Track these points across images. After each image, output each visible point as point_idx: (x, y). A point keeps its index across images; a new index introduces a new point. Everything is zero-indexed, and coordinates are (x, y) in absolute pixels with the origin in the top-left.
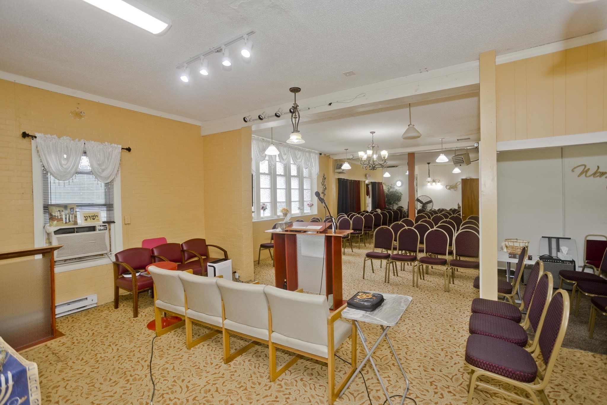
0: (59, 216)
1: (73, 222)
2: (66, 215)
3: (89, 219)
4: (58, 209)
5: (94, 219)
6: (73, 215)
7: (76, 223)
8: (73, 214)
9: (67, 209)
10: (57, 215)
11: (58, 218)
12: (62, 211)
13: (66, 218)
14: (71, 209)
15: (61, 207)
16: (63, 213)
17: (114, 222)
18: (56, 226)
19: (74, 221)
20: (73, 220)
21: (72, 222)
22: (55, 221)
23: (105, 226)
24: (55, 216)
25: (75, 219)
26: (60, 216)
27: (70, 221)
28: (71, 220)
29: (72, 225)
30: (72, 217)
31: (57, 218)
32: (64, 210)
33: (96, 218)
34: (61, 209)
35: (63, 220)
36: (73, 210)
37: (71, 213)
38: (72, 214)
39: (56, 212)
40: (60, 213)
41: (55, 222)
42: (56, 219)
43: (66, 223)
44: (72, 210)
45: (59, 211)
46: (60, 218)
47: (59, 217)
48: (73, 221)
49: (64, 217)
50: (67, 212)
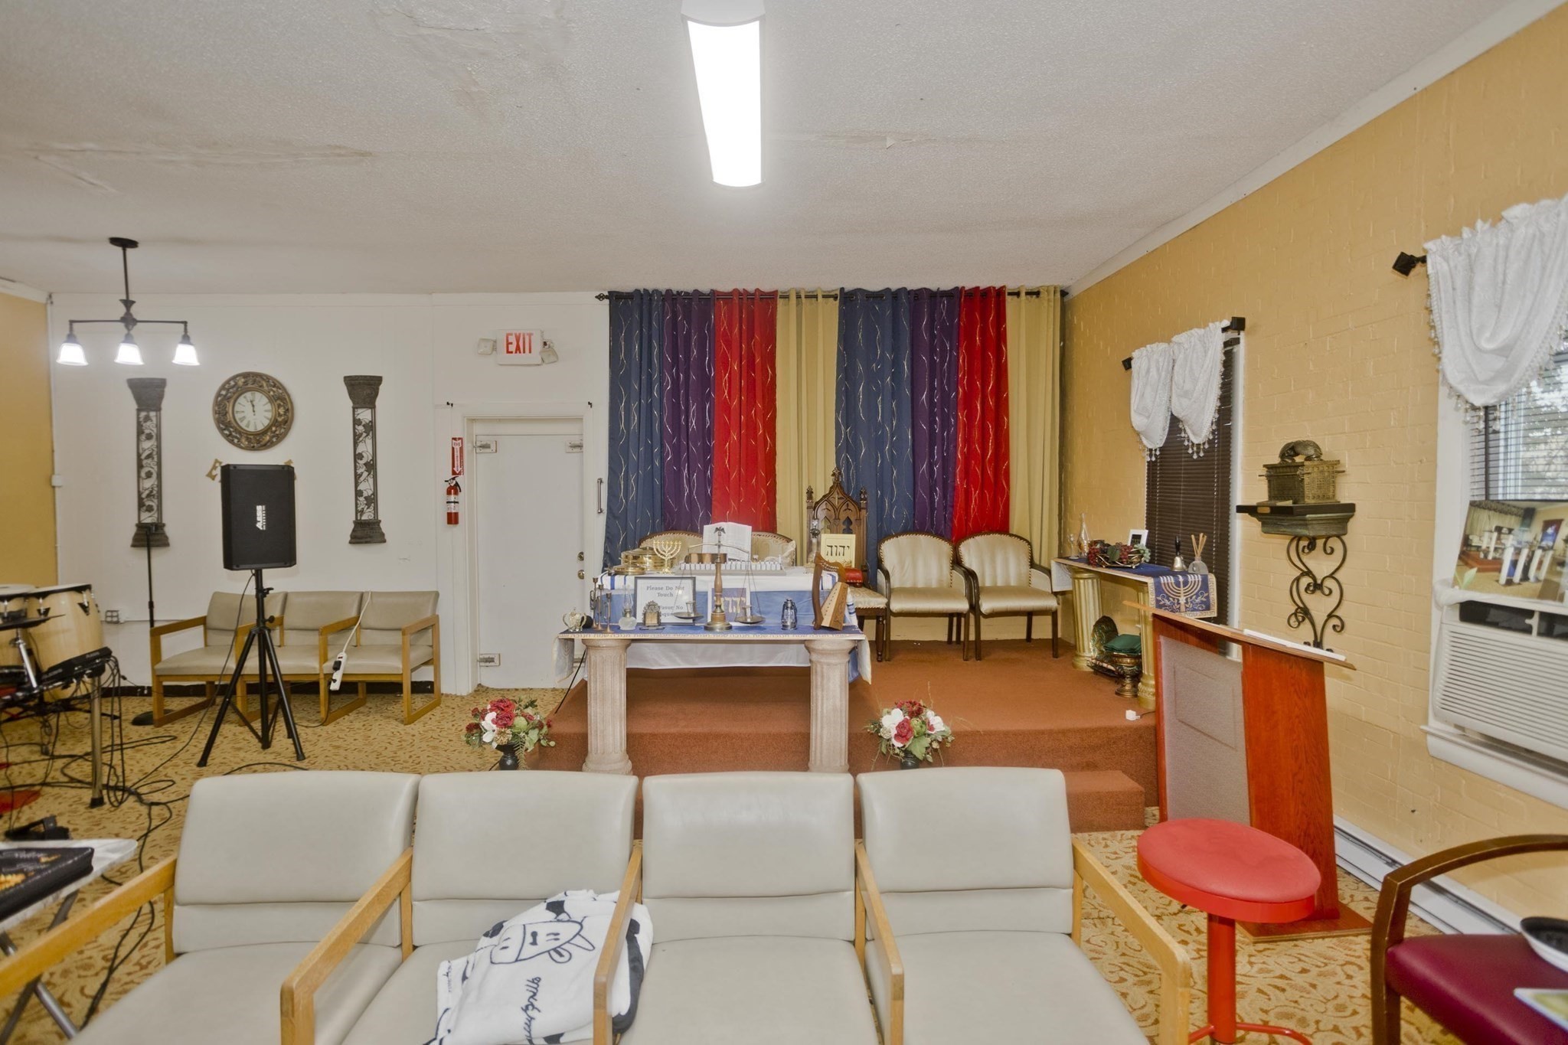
0: (1492, 549)
1: (1539, 586)
2: (1518, 551)
4: (1497, 520)
6: (1550, 553)
7: (1551, 592)
8: (1551, 548)
9: (1529, 526)
10: (1484, 547)
11: (1486, 556)
12: (1510, 531)
13: (1514, 564)
14: (1547, 524)
15: (1511, 514)
16: (1510, 541)
18: (1471, 587)
19: (1546, 581)
20: (1543, 575)
21: (1532, 585)
22: (1472, 567)
24: (1478, 548)
25: (1550, 571)
26: (1496, 549)
27: (1525, 577)
28: (1532, 573)
29: (1531, 597)
30: (1541, 563)
31: (1482, 555)
32: (1517, 528)
34: (1509, 522)
35: (1499, 570)
36: (1557, 531)
37: (1544, 544)
38: (1544, 549)
39: (1487, 534)
40: (1499, 539)
42: (1478, 561)
43: (1509, 582)
44: (1550, 531)
45: (1499, 529)
46: (1494, 559)
47: (1490, 557)
48: (1537, 580)
49: (1508, 557)
50: (1528, 536)
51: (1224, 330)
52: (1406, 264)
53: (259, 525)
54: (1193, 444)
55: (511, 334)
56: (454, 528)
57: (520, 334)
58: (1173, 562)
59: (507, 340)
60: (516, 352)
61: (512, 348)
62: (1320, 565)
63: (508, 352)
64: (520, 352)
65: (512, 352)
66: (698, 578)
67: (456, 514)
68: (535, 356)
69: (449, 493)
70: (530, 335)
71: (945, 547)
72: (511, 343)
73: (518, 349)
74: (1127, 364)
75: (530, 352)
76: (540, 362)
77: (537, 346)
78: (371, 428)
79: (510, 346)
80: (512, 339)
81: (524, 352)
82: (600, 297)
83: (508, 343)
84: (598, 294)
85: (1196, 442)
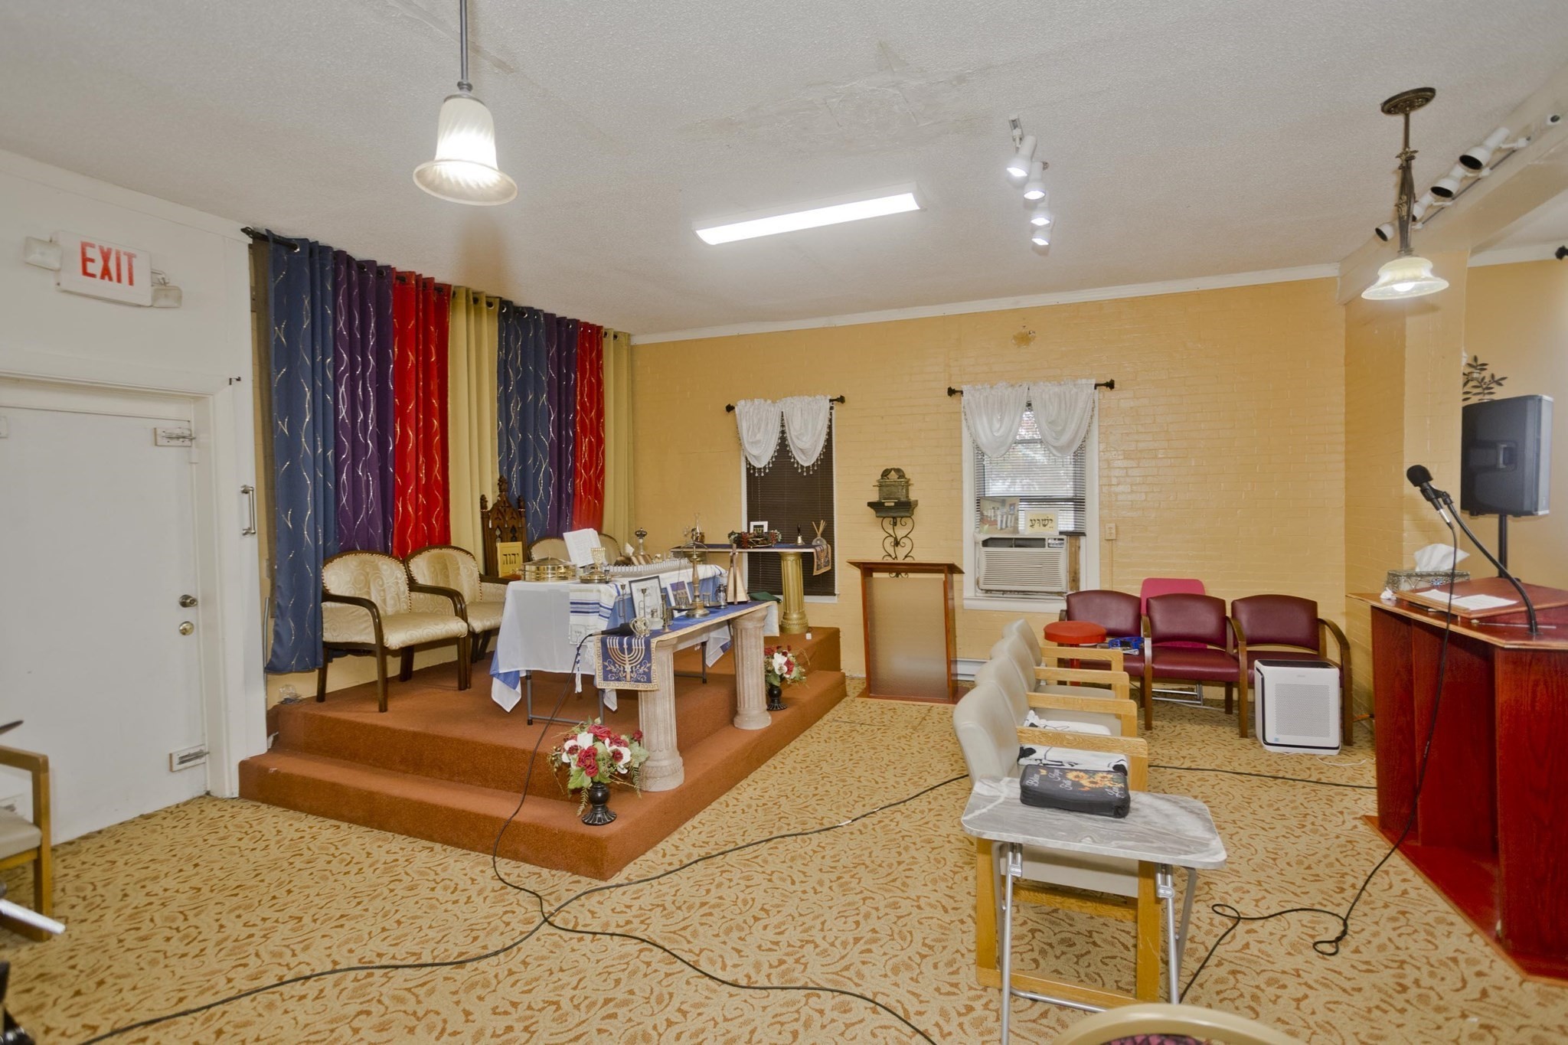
0: (993, 516)
1: (1012, 529)
2: (1002, 517)
3: (1036, 525)
4: (993, 505)
5: (1045, 525)
6: (1013, 516)
7: (1016, 530)
8: (1014, 514)
9: (1004, 505)
10: (989, 516)
11: (991, 519)
12: (998, 508)
13: (1002, 521)
14: (1011, 505)
15: (997, 502)
16: (999, 513)
17: (1084, 534)
18: (987, 532)
19: (1014, 527)
20: (1013, 525)
21: (1010, 528)
22: (985, 524)
23: (1062, 540)
24: (986, 516)
25: (1015, 523)
27: (1007, 526)
28: (1009, 524)
29: (1011, 533)
30: (1011, 520)
31: (988, 519)
32: (1000, 507)
33: (1050, 525)
34: (997, 505)
35: (997, 524)
36: (1014, 507)
37: (1011, 512)
38: (1011, 515)
39: (988, 511)
40: (994, 512)
41: (986, 526)
42: (988, 522)
43: (1001, 529)
44: (1012, 507)
45: (994, 508)
46: (994, 520)
48: (1012, 527)
49: (999, 519)
50: (1005, 510)
51: (831, 401)
52: (951, 392)
54: (802, 467)
55: (92, 246)
57: (110, 250)
58: (797, 540)
59: (84, 254)
60: (102, 277)
61: (96, 268)
62: (900, 532)
63: (86, 274)
64: (110, 279)
65: (93, 276)
68: (142, 289)
70: (130, 257)
72: (92, 261)
73: (106, 273)
74: (730, 408)
75: (131, 282)
76: (148, 301)
77: (143, 278)
79: (88, 264)
80: (94, 254)
81: (119, 280)
82: (243, 230)
83: (85, 260)
84: (244, 227)
85: (806, 464)
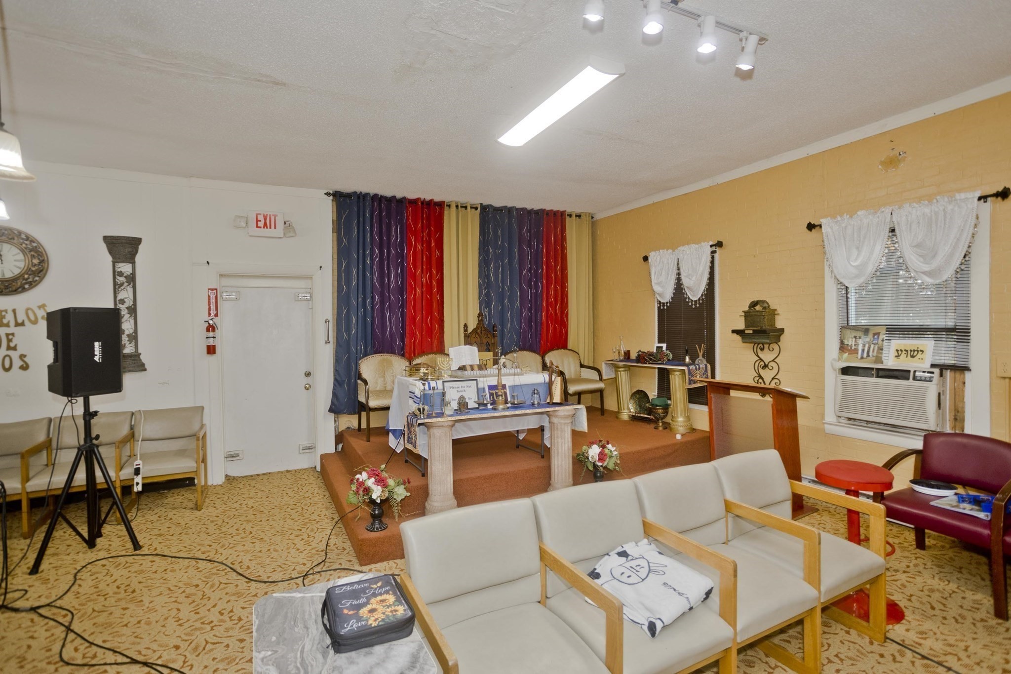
0: (853, 345)
1: (874, 358)
2: (864, 345)
3: (903, 356)
4: (854, 334)
5: (913, 357)
6: (877, 346)
7: (879, 360)
8: (877, 344)
9: (867, 335)
10: (850, 344)
11: (851, 348)
12: (860, 337)
13: (863, 350)
14: (875, 334)
15: (860, 331)
16: (860, 342)
18: (847, 360)
19: (876, 356)
20: (875, 354)
21: (871, 358)
22: (846, 353)
23: (933, 373)
24: (848, 345)
25: (878, 352)
26: (855, 345)
27: (868, 355)
28: (871, 354)
29: (871, 363)
30: (874, 350)
31: (849, 348)
32: (862, 336)
33: (920, 355)
34: (859, 334)
35: (857, 353)
36: (878, 337)
37: (874, 342)
38: (874, 344)
39: (850, 339)
40: (856, 341)
41: (846, 355)
42: (849, 350)
43: (862, 358)
44: (876, 337)
45: (855, 337)
46: (855, 349)
47: (853, 348)
48: (873, 356)
49: (860, 348)
50: (867, 339)
51: (711, 246)
52: (811, 227)
53: (96, 359)
54: (692, 301)
55: (260, 214)
56: (212, 358)
57: (267, 215)
58: (685, 359)
59: (257, 218)
60: (264, 228)
61: (261, 224)
62: (766, 356)
63: (257, 227)
64: (267, 228)
65: (260, 227)
66: (478, 379)
67: (214, 347)
68: (280, 230)
69: (208, 330)
70: (275, 216)
71: (538, 358)
72: (260, 221)
73: (265, 225)
74: (646, 259)
75: (275, 228)
76: (282, 235)
77: (280, 225)
78: (132, 279)
79: (259, 222)
80: (261, 218)
81: (270, 228)
82: (328, 194)
83: (258, 221)
84: (326, 192)
85: (695, 299)
